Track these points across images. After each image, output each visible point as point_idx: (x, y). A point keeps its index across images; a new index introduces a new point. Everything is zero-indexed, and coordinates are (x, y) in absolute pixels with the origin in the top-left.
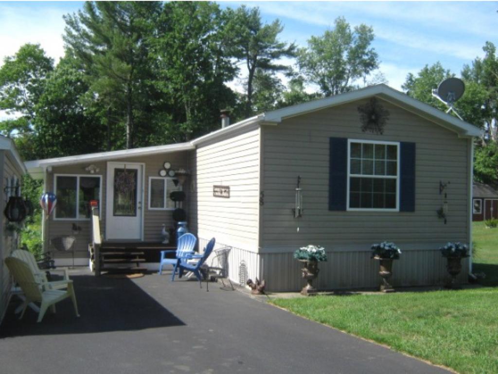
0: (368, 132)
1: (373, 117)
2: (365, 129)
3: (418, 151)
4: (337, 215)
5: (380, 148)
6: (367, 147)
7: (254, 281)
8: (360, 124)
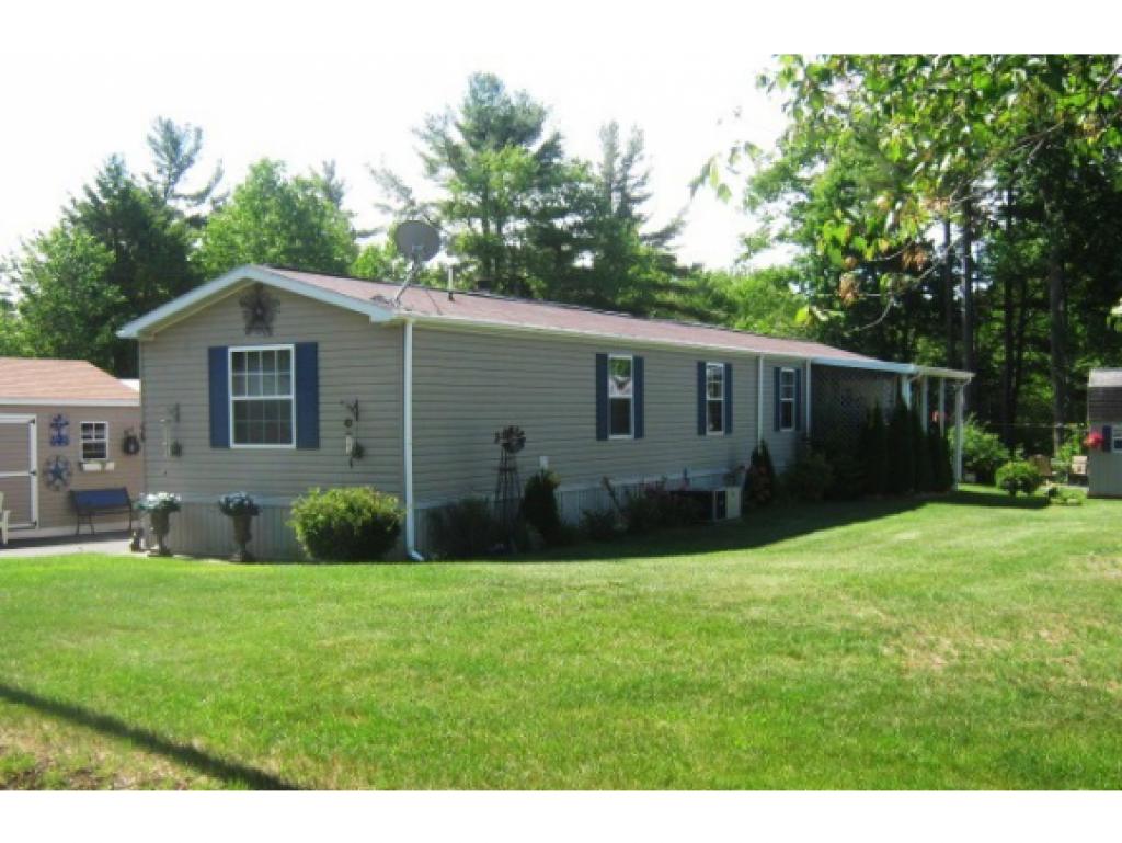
0: (253, 334)
1: (259, 312)
2: (249, 330)
3: (321, 355)
4: (219, 454)
5: (268, 355)
6: (253, 355)
7: (131, 541)
8: (243, 325)
